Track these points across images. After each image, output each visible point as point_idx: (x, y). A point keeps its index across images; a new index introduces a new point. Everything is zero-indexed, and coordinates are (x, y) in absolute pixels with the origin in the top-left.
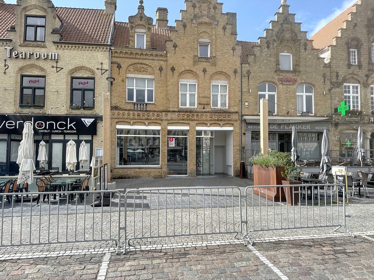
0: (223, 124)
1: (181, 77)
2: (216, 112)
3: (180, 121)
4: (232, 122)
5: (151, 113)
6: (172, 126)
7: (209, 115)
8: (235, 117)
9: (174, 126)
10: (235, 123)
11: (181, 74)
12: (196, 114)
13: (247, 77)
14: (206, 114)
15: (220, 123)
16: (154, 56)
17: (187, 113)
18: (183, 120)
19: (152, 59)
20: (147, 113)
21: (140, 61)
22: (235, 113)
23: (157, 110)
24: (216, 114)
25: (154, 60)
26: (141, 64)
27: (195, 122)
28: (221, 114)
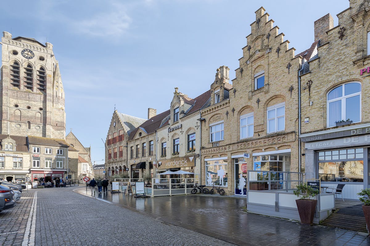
0: (278, 148)
1: (241, 114)
2: (269, 137)
3: (239, 151)
4: (289, 144)
5: (221, 148)
6: (234, 155)
7: (263, 141)
8: (292, 137)
9: (236, 155)
10: (292, 144)
11: (240, 112)
12: (251, 142)
13: (308, 89)
14: (260, 140)
15: (274, 147)
16: (222, 105)
17: (243, 143)
18: (241, 149)
19: (222, 109)
20: (219, 148)
21: (215, 113)
22: (291, 133)
23: (224, 145)
24: (270, 138)
25: (223, 108)
26: (217, 114)
27: (251, 149)
28: (275, 137)
